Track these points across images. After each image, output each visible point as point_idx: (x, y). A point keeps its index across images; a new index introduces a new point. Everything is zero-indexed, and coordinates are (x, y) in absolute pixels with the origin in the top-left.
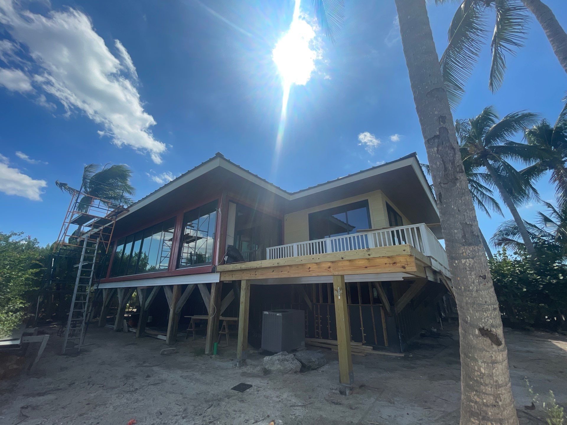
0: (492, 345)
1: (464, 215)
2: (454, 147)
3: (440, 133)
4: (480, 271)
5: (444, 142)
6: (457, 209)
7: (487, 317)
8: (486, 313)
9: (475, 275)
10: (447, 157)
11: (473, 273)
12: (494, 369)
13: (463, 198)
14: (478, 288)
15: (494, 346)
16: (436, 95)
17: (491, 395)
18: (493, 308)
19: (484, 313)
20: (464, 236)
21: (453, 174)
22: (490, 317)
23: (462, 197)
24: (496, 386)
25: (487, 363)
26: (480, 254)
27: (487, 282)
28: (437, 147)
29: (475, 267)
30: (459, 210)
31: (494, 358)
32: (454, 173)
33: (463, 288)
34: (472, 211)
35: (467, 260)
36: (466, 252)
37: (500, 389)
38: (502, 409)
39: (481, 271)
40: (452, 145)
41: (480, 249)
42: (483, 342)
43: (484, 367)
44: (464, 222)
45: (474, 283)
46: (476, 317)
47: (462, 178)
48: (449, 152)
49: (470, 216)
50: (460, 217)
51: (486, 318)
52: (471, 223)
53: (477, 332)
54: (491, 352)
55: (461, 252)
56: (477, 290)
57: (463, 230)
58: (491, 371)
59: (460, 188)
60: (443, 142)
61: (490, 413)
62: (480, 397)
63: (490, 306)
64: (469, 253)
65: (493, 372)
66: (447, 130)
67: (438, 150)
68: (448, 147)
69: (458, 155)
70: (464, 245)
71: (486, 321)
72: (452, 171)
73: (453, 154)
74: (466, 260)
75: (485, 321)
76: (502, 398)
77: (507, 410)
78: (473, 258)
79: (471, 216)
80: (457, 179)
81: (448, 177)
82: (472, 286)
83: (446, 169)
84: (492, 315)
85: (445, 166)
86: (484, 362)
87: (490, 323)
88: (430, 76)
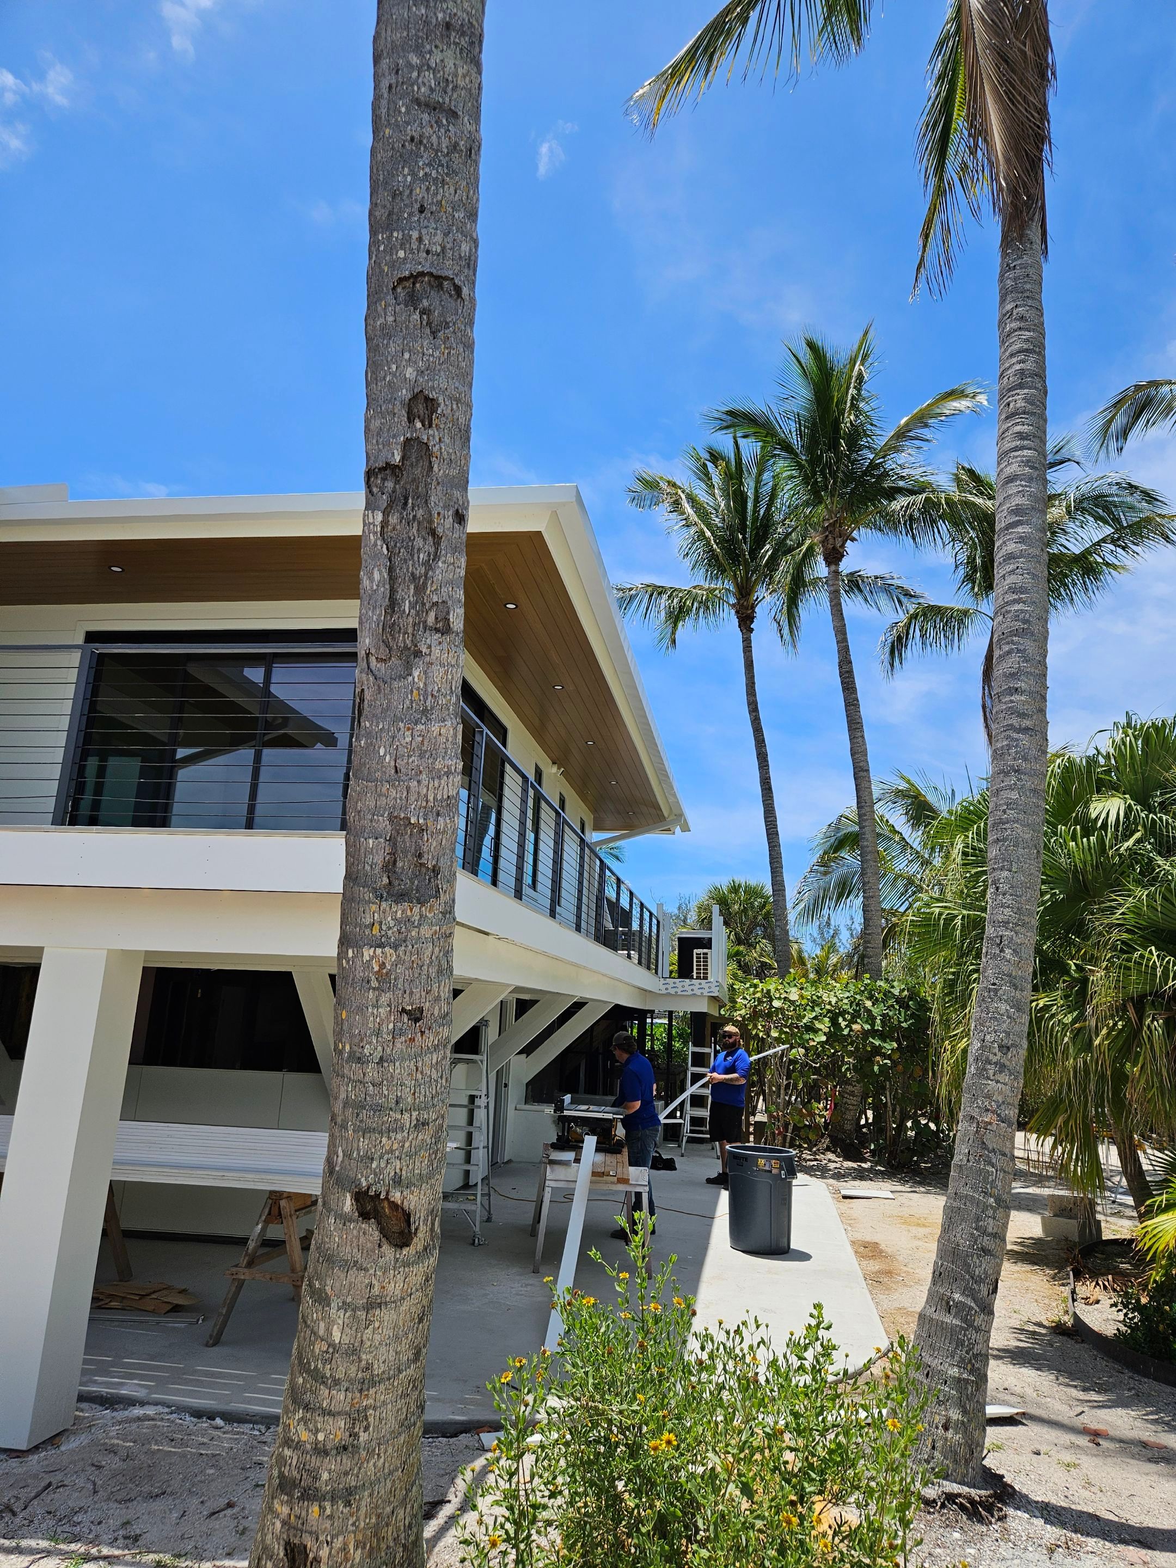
0: (380, 1246)
1: (408, 789)
2: (440, 531)
3: (403, 458)
4: (408, 992)
5: (410, 501)
6: (393, 763)
7: (391, 1151)
8: (389, 1138)
9: (389, 1005)
10: (405, 561)
11: (384, 999)
12: (369, 1325)
13: (420, 727)
14: (389, 1051)
15: (386, 1248)
16: (425, 303)
17: (339, 1413)
18: (414, 1122)
19: (384, 1140)
20: (390, 867)
21: (410, 631)
22: (397, 1153)
23: (416, 724)
24: (363, 1383)
25: (353, 1310)
26: (422, 932)
27: (422, 1033)
28: (384, 513)
29: (395, 979)
30: (396, 767)
31: (376, 1291)
32: (414, 626)
33: (347, 1048)
34: (439, 778)
35: (379, 951)
36: (381, 923)
37: (372, 1391)
38: (364, 1454)
39: (411, 993)
40: (431, 522)
41: (429, 915)
42: (358, 1238)
43: (341, 1322)
44: (402, 815)
45: (378, 1033)
46: (359, 1154)
47: (436, 651)
48: (419, 542)
49: (426, 796)
50: (393, 793)
51: (386, 1157)
52: (421, 821)
53: (348, 1204)
54: (372, 1271)
55: (368, 921)
56: (381, 1058)
57: (392, 841)
58: (359, 1335)
59: (418, 689)
60: (406, 499)
61: (325, 1476)
62: (311, 1426)
63: (406, 1116)
64: (389, 928)
65: (364, 1338)
66: (430, 455)
67: (384, 524)
68: (419, 523)
69: (444, 562)
70: (382, 897)
71: (383, 1165)
72: (411, 620)
73: (429, 555)
74: (374, 952)
75: (379, 1166)
76: (371, 1420)
77: (378, 1455)
78: (395, 947)
79: (431, 798)
80: (418, 654)
81: (394, 639)
82: (370, 1043)
83: (393, 604)
84: (407, 1145)
85: (393, 591)
86: (345, 1306)
87: (393, 1174)
88: (422, 210)
